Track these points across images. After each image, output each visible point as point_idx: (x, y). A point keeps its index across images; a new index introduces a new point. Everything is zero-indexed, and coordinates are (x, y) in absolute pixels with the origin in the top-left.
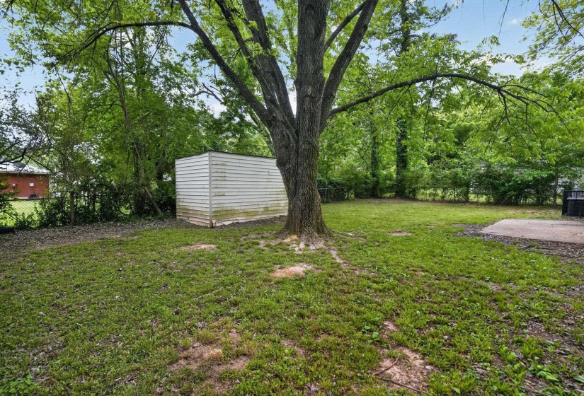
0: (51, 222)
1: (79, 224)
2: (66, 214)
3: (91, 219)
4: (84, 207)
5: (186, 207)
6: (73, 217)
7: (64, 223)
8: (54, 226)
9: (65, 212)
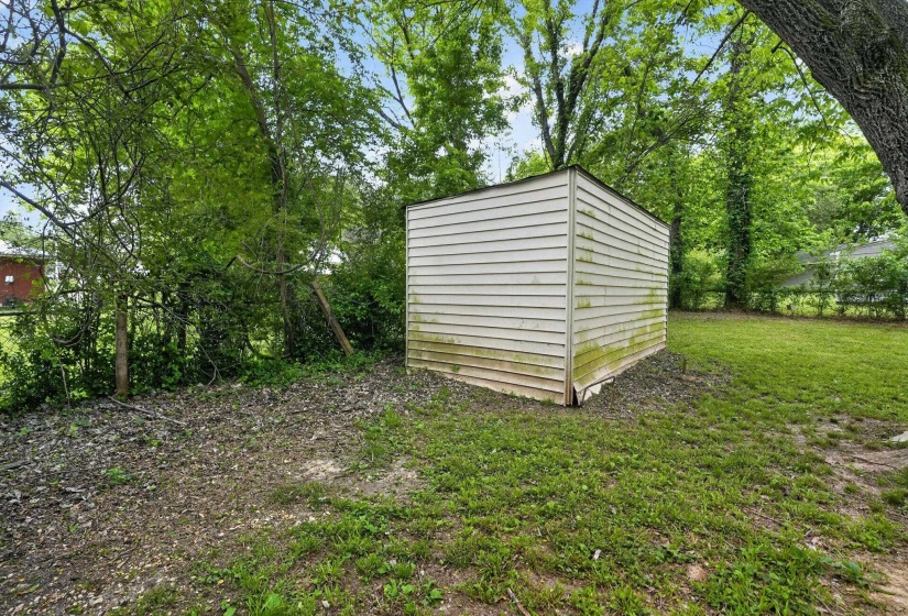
0: (52, 392)
1: (144, 395)
2: (100, 361)
3: (178, 375)
4: (153, 338)
5: (446, 339)
6: (122, 373)
7: (97, 394)
8: (64, 405)
9: (95, 355)
